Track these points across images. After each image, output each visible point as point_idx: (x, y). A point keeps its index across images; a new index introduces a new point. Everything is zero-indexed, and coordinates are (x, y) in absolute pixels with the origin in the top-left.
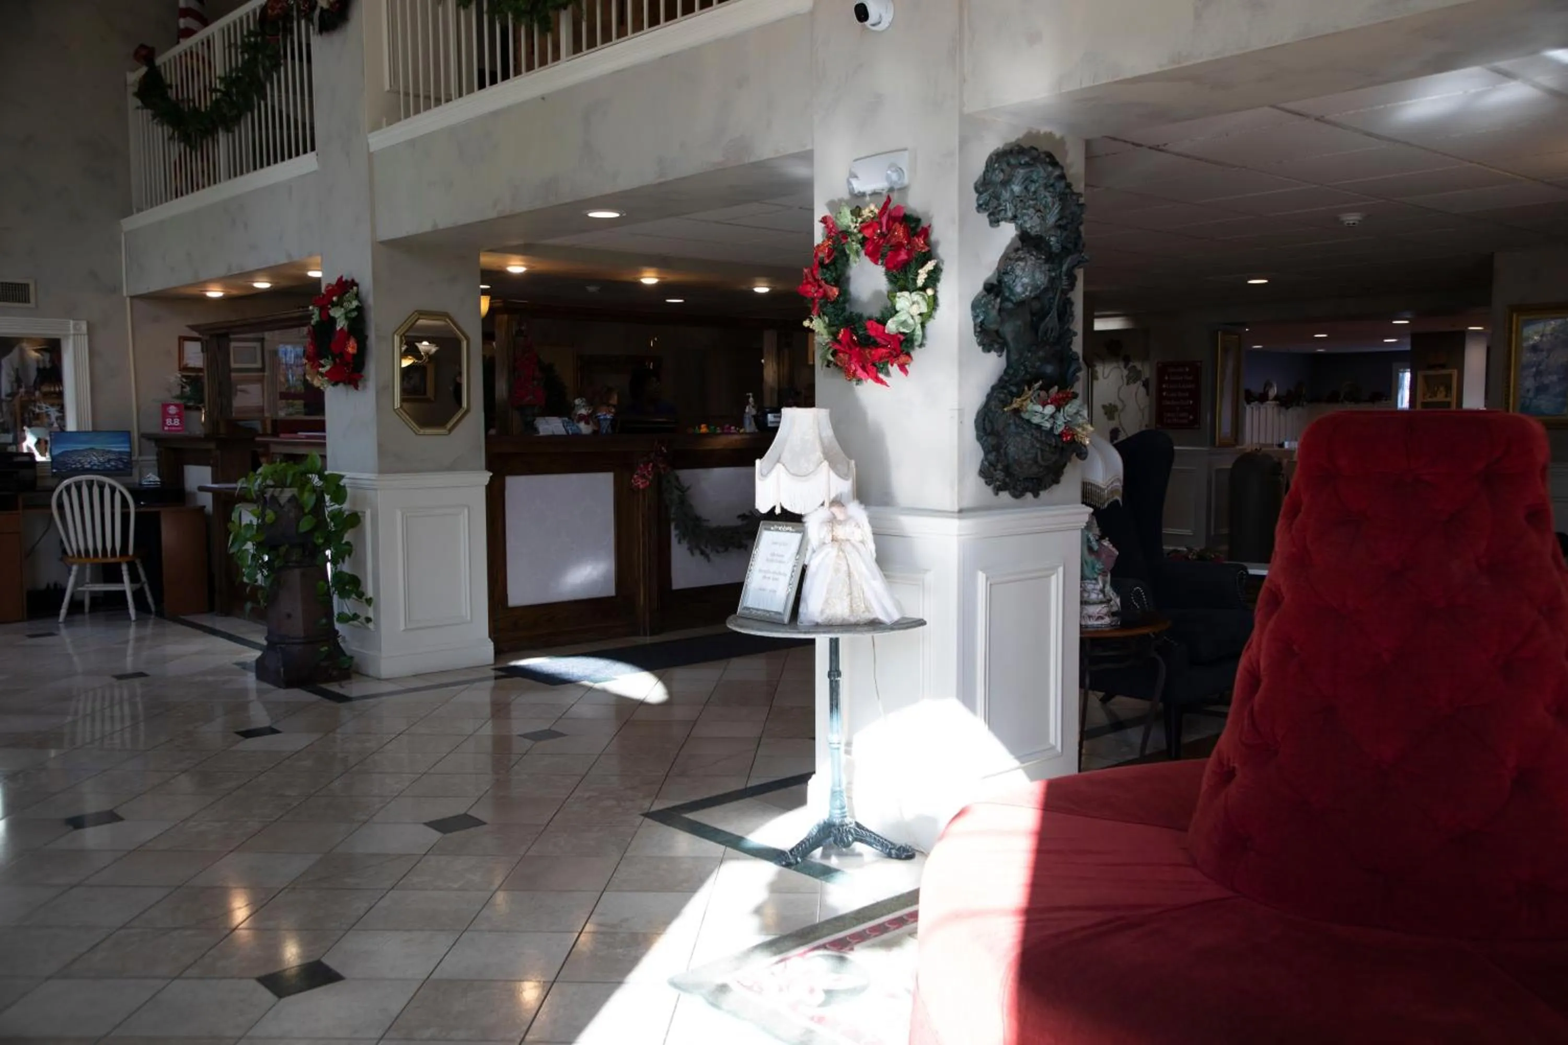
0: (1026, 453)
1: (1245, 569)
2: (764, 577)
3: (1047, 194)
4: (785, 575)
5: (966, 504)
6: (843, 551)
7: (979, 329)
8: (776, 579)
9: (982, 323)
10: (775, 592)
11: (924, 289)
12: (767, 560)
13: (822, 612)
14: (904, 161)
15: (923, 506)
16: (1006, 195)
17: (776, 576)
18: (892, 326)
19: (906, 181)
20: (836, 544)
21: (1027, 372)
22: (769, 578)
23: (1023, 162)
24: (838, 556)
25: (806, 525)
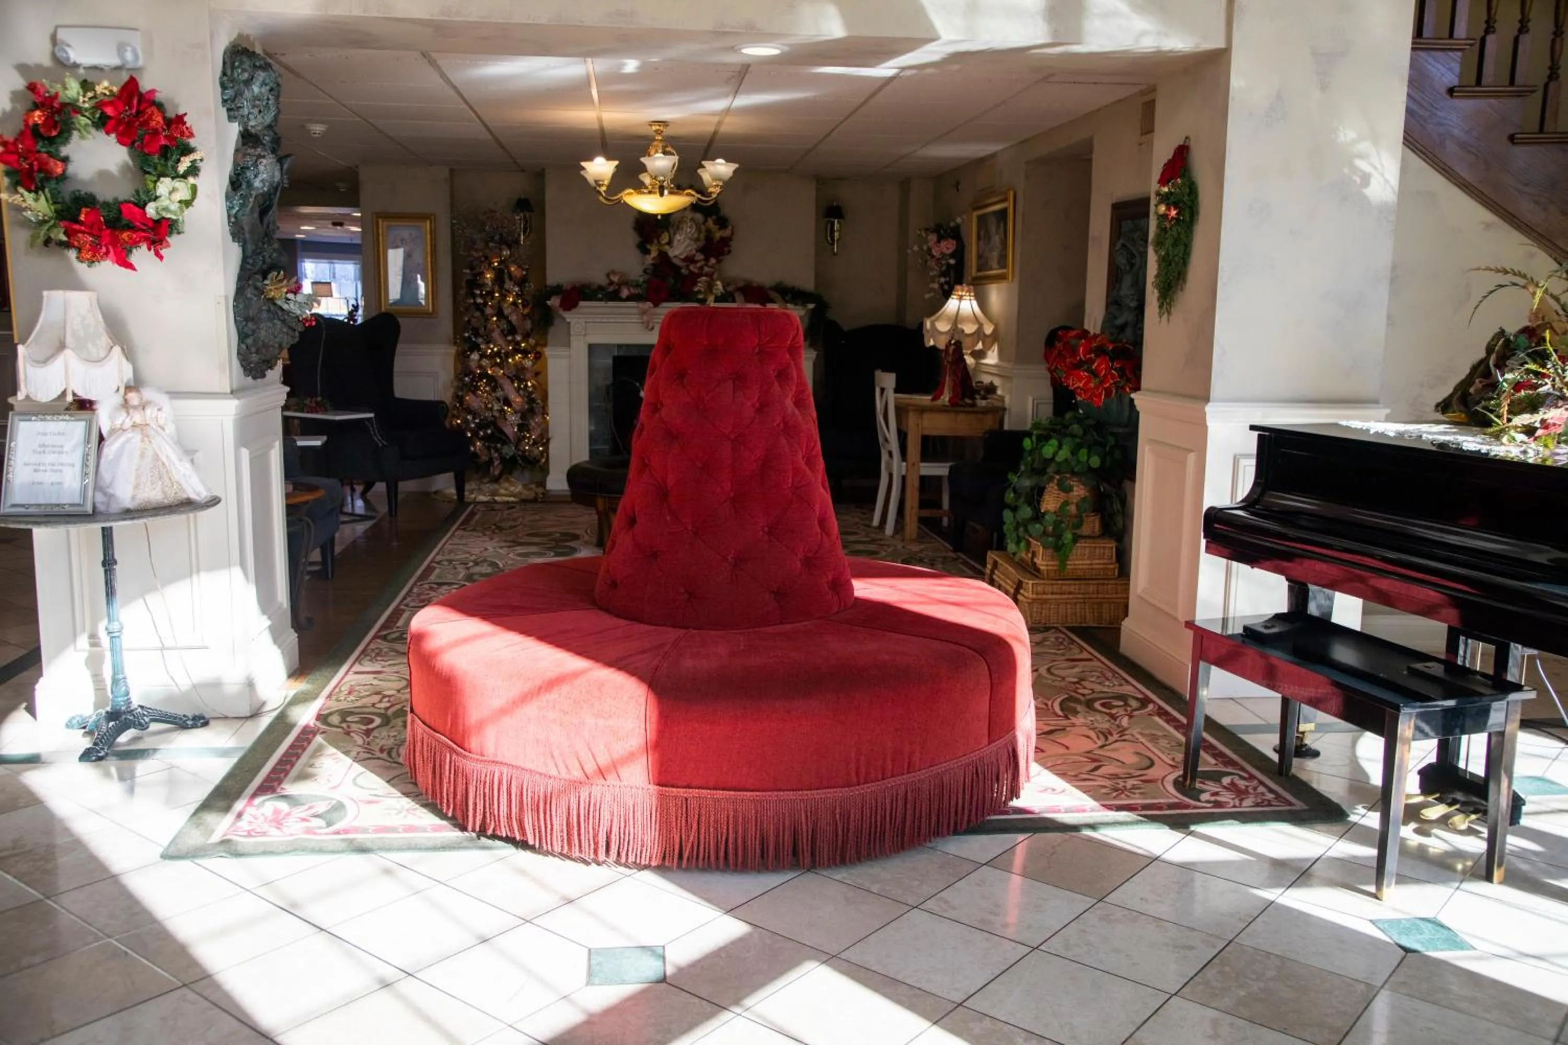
0: (275, 337)
1: (295, 441)
2: (35, 471)
3: (271, 97)
4: (73, 465)
5: (235, 386)
6: (148, 436)
7: (233, 220)
8: (61, 471)
9: (236, 216)
10: (60, 484)
11: (184, 176)
12: (34, 451)
13: (133, 498)
14: (136, 40)
15: (186, 390)
16: (247, 94)
17: (60, 468)
18: (151, 210)
19: (140, 63)
20: (138, 430)
21: (264, 262)
22: (45, 471)
23: (258, 64)
24: (142, 441)
25: (97, 412)
